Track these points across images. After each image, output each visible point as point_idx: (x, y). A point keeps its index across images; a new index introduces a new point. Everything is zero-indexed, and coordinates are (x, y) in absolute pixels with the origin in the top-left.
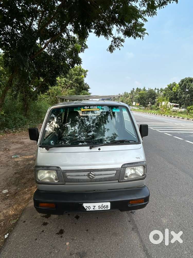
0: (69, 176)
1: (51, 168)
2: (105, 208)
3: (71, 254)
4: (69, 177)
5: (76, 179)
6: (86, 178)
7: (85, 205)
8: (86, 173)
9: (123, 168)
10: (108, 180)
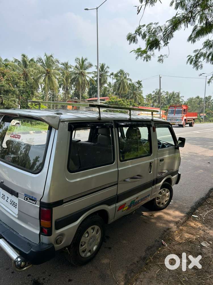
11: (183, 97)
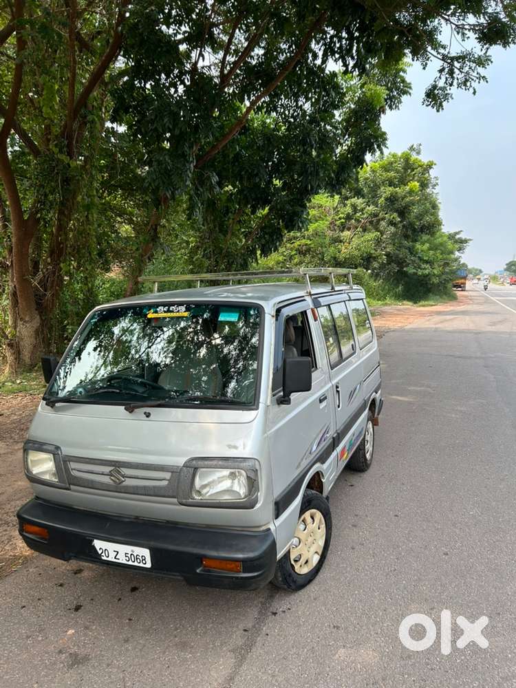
0: (74, 469)
1: (45, 447)
2: (138, 561)
3: (60, 652)
4: (74, 473)
5: (88, 480)
6: (106, 480)
7: (98, 544)
8: (107, 469)
9: (187, 467)
10: (152, 493)
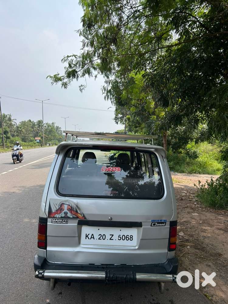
11: (16, 120)
